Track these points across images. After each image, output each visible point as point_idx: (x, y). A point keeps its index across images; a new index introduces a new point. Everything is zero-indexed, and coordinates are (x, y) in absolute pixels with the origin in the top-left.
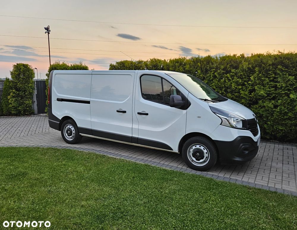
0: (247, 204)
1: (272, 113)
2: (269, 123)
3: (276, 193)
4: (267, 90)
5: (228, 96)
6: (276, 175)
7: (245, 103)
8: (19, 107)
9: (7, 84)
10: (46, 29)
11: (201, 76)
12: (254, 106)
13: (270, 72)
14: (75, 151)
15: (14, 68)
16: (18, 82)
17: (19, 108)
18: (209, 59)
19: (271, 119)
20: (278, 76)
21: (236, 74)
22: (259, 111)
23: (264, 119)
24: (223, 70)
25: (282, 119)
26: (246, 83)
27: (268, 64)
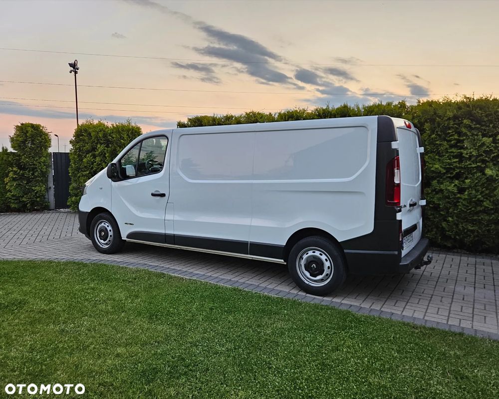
0: (410, 352)
1: (455, 201)
2: (450, 219)
3: (461, 334)
4: (446, 163)
6: (462, 307)
8: (23, 196)
9: (4, 159)
10: (71, 65)
13: (450, 131)
14: (113, 266)
15: (17, 130)
16: (23, 155)
17: (24, 199)
18: (344, 111)
19: (454, 213)
20: (464, 138)
23: (442, 213)
25: (472, 212)
27: (446, 117)
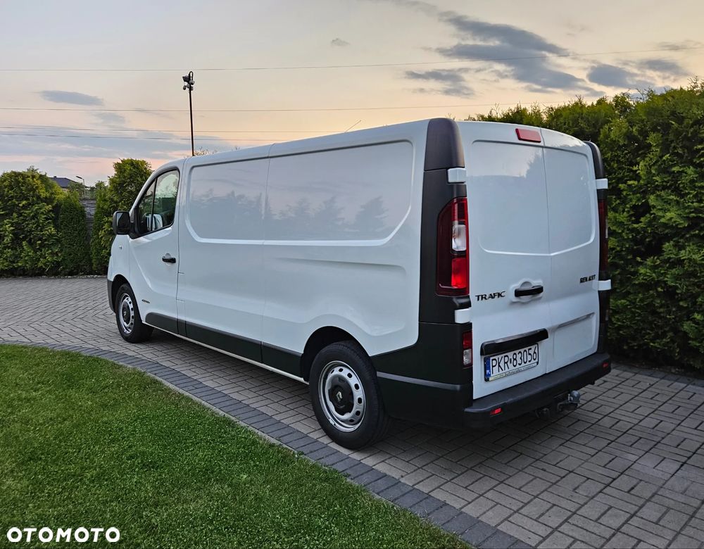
7: (618, 249)
10: (185, 79)
12: (649, 262)
15: (117, 169)
22: (665, 274)
26: (622, 186)
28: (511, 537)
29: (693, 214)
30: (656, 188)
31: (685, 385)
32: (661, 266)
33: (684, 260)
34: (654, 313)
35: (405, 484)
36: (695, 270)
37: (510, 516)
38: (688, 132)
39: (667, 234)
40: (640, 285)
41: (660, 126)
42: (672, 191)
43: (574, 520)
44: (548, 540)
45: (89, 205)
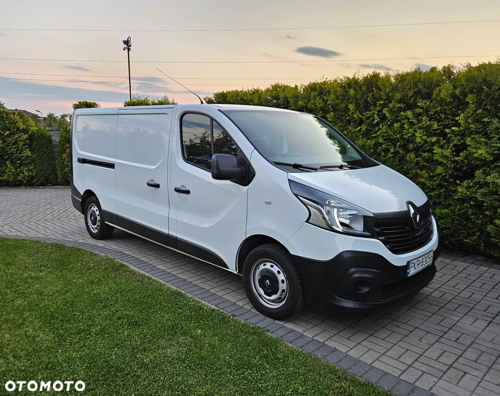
4: (494, 147)
5: (408, 158)
7: (444, 174)
10: (124, 42)
11: (355, 115)
12: (465, 183)
18: (373, 82)
21: (427, 111)
22: (476, 192)
23: (487, 213)
24: (400, 101)
26: (447, 130)
28: (382, 371)
29: (497, 152)
30: (471, 133)
31: (488, 268)
32: (473, 187)
33: (489, 183)
34: (467, 219)
35: (307, 336)
36: (497, 190)
37: (379, 358)
38: (495, 95)
39: (478, 164)
40: (459, 200)
41: (475, 89)
42: (483, 135)
43: (422, 359)
44: (406, 372)
45: (54, 135)
